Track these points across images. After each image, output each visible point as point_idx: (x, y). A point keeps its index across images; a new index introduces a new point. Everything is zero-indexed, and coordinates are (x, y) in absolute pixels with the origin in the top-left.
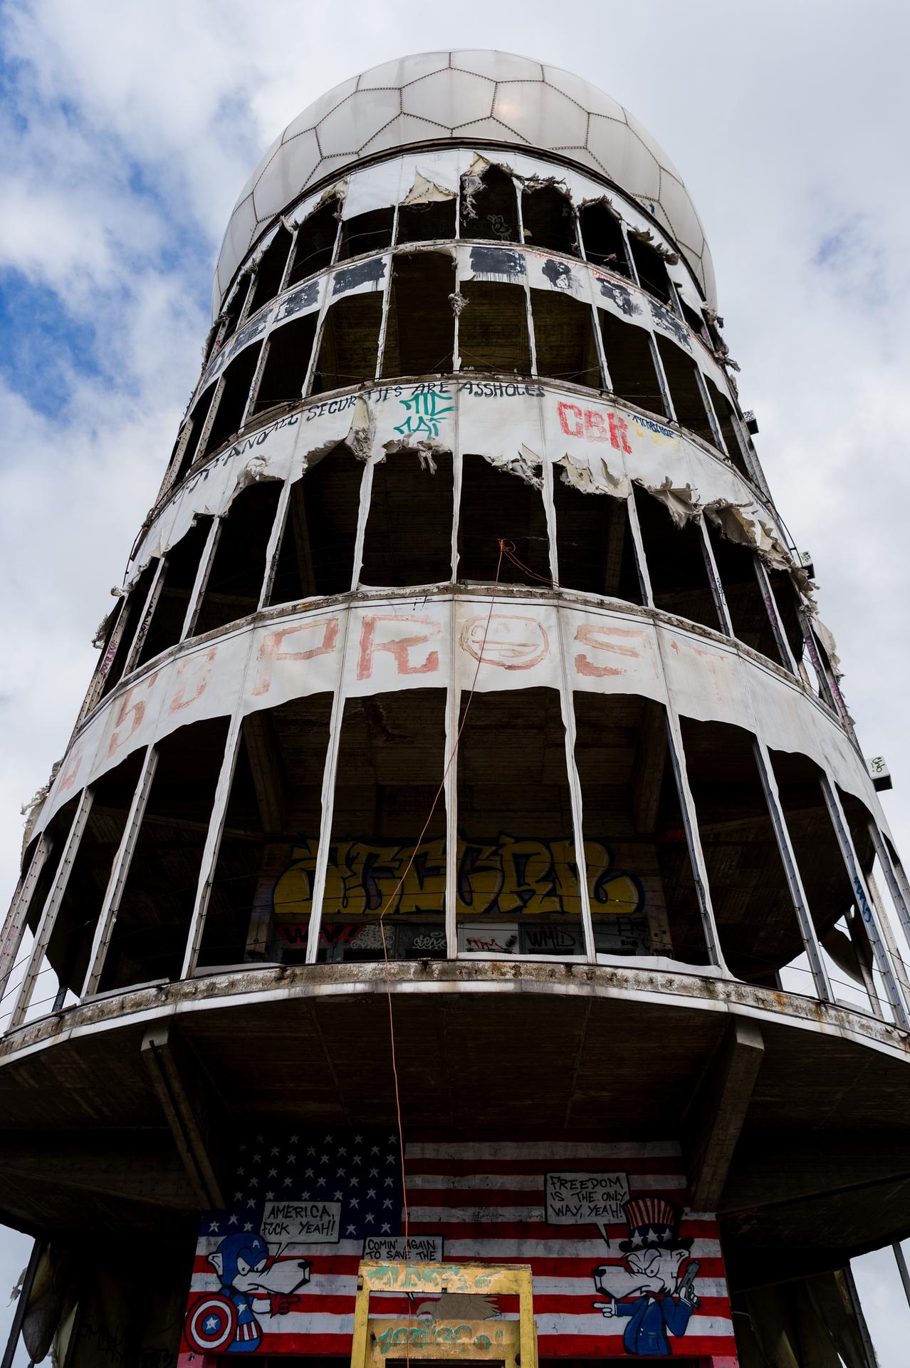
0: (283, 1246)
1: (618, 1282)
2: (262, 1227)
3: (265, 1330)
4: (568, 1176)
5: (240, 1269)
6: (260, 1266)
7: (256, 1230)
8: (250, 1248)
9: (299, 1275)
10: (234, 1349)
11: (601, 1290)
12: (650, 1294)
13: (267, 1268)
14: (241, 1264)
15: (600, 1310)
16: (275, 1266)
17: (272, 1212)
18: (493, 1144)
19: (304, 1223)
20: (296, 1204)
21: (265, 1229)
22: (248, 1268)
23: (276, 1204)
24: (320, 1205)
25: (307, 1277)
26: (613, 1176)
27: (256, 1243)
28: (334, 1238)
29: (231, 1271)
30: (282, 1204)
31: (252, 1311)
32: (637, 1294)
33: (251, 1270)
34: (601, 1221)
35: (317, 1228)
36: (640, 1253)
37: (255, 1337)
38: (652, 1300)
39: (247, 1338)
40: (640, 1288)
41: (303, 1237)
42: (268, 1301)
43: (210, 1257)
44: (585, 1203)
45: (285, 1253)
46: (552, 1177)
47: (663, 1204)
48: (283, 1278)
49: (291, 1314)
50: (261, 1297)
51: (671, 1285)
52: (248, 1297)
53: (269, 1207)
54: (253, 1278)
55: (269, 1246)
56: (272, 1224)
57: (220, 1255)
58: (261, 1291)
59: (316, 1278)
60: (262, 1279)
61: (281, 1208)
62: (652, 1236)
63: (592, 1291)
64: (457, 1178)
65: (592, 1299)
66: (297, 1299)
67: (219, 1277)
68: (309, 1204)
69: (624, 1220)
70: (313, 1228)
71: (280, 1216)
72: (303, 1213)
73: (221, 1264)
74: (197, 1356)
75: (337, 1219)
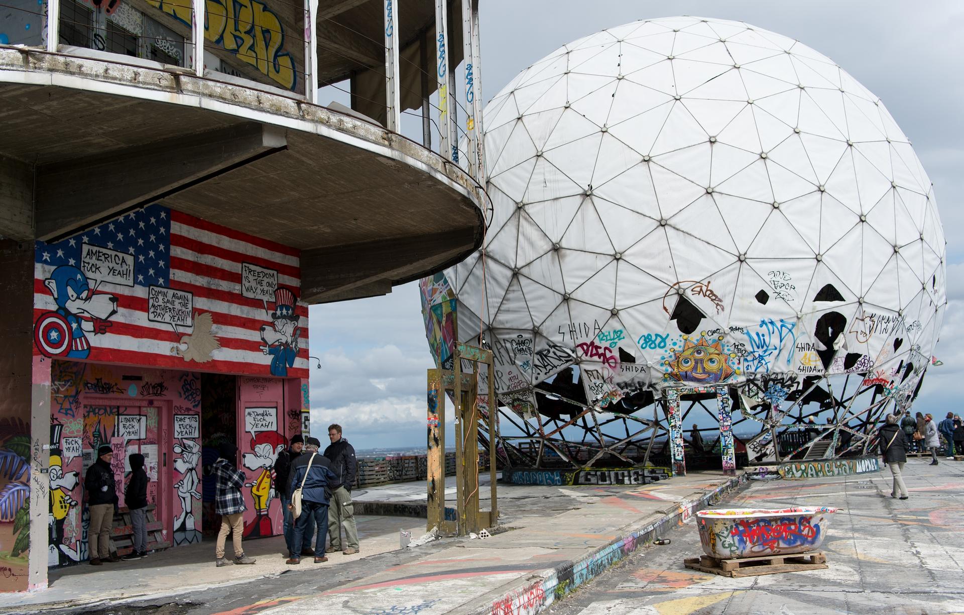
0: (98, 283)
1: (270, 336)
2: (82, 265)
3: (92, 344)
4: (252, 267)
5: (70, 295)
6: (84, 295)
7: (78, 267)
8: (75, 280)
9: (110, 307)
11: (263, 339)
12: (282, 344)
13: (88, 298)
14: (70, 291)
15: (262, 350)
16: (94, 297)
17: (88, 254)
18: (218, 235)
19: (111, 268)
20: (104, 251)
21: (84, 266)
22: (75, 295)
23: (91, 247)
24: (121, 255)
25: (115, 309)
26: (271, 272)
27: (79, 276)
28: (131, 283)
29: (62, 299)
30: (95, 249)
31: (81, 329)
32: (277, 343)
33: (78, 298)
34: (265, 298)
35: (119, 273)
36: (279, 320)
37: (86, 348)
38: (282, 347)
39: (80, 349)
40: (278, 340)
41: (110, 278)
42: (92, 323)
43: (47, 282)
44: (259, 286)
45: (100, 288)
47: (290, 293)
48: (100, 307)
49: (108, 334)
50: (87, 320)
51: (290, 341)
52: (78, 319)
53: (85, 248)
54: (79, 303)
55: (88, 280)
56: (89, 263)
57: (54, 281)
58: (86, 314)
59: (121, 310)
60: (86, 306)
61: (94, 252)
62: (284, 312)
63: (259, 340)
64: (200, 255)
65: (258, 344)
66: (110, 325)
67: (55, 299)
68: (114, 253)
69: (274, 300)
70: (117, 272)
71: (94, 258)
72: (109, 259)
73: (55, 289)
74: (46, 359)
75: (132, 268)
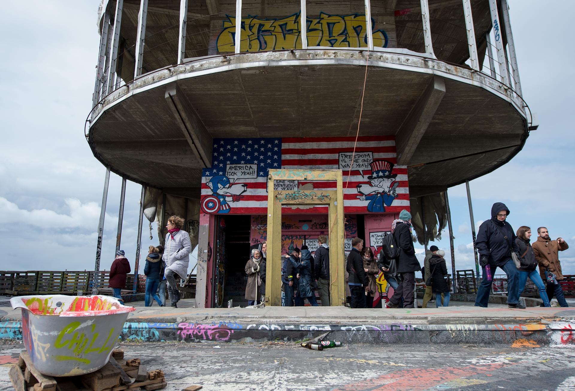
0: (235, 180)
1: (366, 189)
2: (227, 173)
3: (231, 206)
4: (347, 154)
5: (219, 187)
6: (227, 186)
7: (224, 175)
8: (222, 180)
9: (243, 189)
10: (220, 213)
11: (360, 192)
12: (378, 193)
13: (230, 187)
14: (219, 185)
15: (359, 198)
16: (233, 186)
17: (230, 168)
18: (317, 143)
19: (243, 172)
20: (239, 165)
21: (228, 174)
22: (222, 187)
23: (231, 165)
24: (249, 165)
25: (245, 190)
26: (366, 153)
27: (225, 179)
28: (255, 176)
29: (216, 188)
30: (233, 166)
31: (225, 201)
32: (374, 193)
33: (224, 187)
34: (361, 169)
35: (248, 173)
36: (376, 180)
37: (228, 208)
38: (379, 195)
39: (225, 209)
40: (375, 191)
41: (243, 176)
42: (232, 197)
43: (207, 184)
44: (355, 163)
45: (236, 182)
46: (341, 154)
47: (386, 163)
48: (237, 190)
49: (240, 201)
50: (228, 196)
51: (387, 190)
52: (224, 196)
53: (228, 166)
54: (225, 190)
55: (230, 179)
56: (230, 172)
57: (211, 183)
58: (228, 194)
59: (249, 190)
60: (229, 190)
61: (233, 167)
62: (381, 174)
63: (356, 193)
64: (303, 155)
65: (356, 195)
66: (242, 197)
67: (212, 190)
68: (244, 165)
69: (370, 169)
70: (246, 173)
71: (233, 169)
72: (242, 168)
73: (212, 186)
74: (206, 215)
75: (256, 170)
